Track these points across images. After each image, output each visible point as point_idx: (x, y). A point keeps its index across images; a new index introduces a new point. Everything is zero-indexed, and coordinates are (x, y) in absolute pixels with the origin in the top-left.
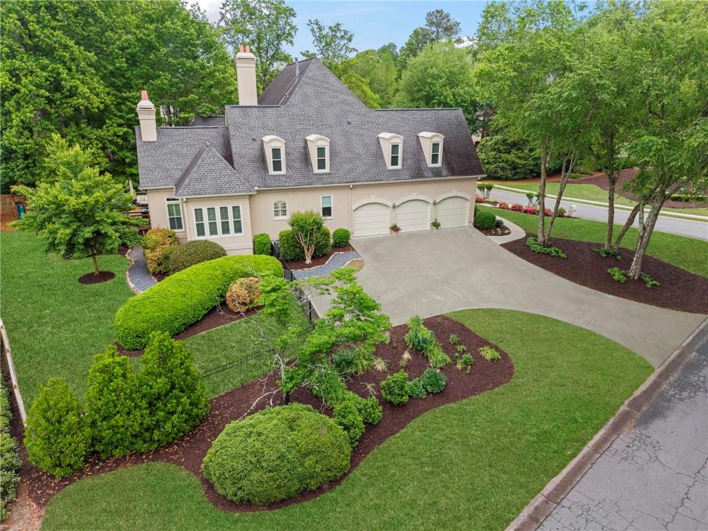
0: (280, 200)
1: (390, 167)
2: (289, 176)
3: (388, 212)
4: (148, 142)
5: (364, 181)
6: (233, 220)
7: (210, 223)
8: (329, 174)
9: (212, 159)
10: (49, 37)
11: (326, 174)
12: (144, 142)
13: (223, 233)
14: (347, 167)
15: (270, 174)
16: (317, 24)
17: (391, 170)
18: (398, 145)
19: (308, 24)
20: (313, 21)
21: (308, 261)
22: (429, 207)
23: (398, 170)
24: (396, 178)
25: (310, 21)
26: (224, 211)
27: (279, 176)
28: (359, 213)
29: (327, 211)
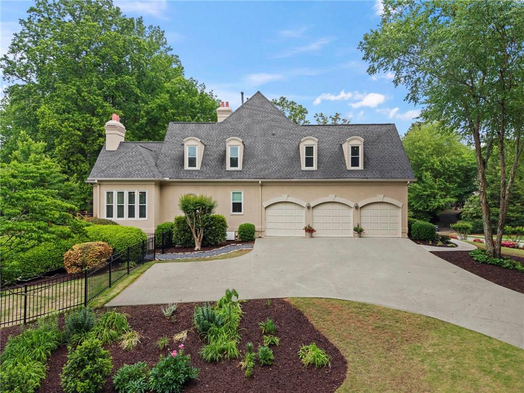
0: (193, 193)
1: (304, 167)
2: (201, 172)
3: (303, 212)
4: (109, 151)
5: (273, 179)
6: (139, 204)
7: (118, 206)
8: (240, 171)
9: (134, 153)
10: (91, 100)
11: (237, 171)
12: (107, 151)
13: (129, 217)
14: (259, 167)
15: (185, 169)
16: (321, 116)
17: (305, 171)
18: (313, 147)
19: (315, 117)
20: (319, 115)
21: (197, 247)
22: (351, 212)
23: (313, 171)
24: (309, 177)
25: (316, 114)
26: (132, 195)
27: (193, 171)
28: (269, 211)
29: (237, 207)
